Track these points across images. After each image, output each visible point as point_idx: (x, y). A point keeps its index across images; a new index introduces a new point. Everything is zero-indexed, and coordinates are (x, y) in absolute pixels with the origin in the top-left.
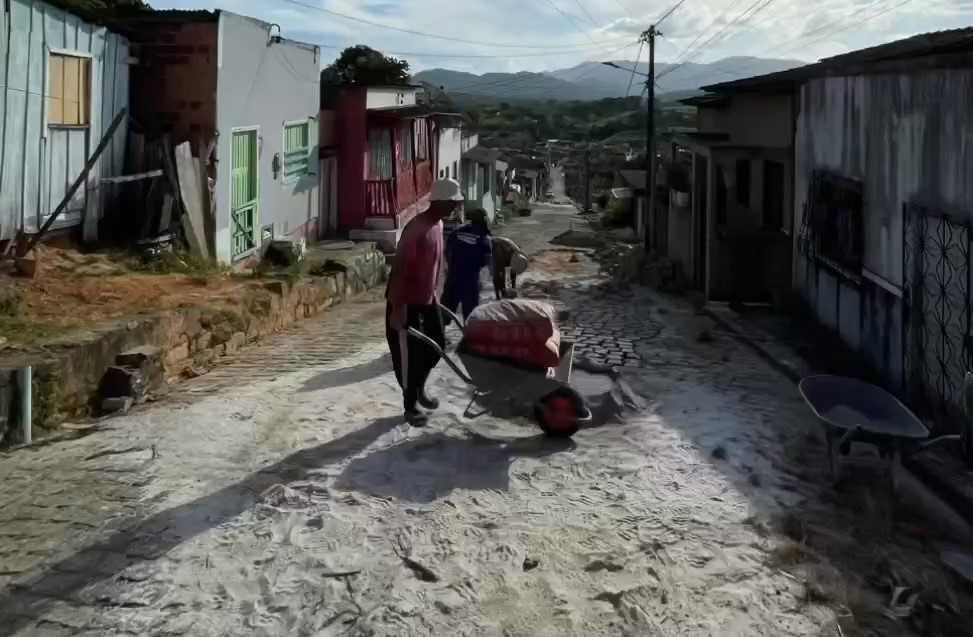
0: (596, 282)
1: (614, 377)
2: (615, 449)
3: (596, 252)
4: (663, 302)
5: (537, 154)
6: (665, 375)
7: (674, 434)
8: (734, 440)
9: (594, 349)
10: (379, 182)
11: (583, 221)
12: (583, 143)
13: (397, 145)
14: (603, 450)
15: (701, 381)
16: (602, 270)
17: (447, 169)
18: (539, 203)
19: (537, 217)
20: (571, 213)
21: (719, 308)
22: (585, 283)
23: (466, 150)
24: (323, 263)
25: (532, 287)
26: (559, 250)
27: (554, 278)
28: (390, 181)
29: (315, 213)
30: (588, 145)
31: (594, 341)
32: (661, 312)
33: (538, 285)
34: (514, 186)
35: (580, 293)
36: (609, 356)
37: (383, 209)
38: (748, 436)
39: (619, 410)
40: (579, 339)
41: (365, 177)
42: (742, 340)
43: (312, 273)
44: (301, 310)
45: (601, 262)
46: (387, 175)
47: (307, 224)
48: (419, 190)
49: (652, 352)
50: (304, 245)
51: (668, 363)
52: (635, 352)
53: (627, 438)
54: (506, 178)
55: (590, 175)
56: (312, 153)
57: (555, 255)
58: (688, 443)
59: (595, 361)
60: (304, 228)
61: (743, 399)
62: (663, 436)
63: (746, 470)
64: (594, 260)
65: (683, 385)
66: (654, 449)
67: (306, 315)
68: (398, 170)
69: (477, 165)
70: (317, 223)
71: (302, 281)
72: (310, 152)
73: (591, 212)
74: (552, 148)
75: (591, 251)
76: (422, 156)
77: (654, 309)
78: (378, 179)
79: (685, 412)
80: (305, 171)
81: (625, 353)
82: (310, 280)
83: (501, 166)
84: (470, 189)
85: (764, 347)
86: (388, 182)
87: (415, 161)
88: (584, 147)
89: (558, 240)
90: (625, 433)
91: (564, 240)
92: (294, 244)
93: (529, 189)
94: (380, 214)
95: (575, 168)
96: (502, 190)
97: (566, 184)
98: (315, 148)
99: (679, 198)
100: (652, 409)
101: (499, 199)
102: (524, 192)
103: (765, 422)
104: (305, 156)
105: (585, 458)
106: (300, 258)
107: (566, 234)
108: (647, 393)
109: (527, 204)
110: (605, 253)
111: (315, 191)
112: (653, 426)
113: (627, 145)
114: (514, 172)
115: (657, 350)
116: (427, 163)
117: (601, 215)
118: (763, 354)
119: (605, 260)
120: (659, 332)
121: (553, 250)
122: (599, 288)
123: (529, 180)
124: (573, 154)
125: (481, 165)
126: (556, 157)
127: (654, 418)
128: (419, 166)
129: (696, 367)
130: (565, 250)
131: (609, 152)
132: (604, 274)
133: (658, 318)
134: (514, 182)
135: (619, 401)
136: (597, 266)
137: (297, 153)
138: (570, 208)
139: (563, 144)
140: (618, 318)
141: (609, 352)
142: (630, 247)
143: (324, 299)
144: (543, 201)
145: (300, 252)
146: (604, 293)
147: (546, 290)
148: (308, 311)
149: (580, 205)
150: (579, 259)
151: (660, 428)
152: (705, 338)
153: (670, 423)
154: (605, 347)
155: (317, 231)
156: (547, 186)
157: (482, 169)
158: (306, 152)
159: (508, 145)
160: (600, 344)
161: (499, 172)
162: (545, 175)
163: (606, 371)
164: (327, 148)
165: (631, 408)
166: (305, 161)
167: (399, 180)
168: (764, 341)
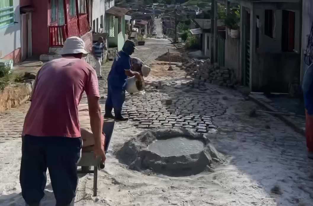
0: (185, 82)
1: (205, 142)
2: (210, 189)
3: (183, 65)
4: (224, 92)
5: (147, 12)
6: (233, 138)
7: (245, 178)
8: (283, 181)
9: (189, 123)
10: (57, 27)
11: (173, 48)
12: (172, 5)
13: (67, 6)
14: (203, 190)
15: (255, 141)
16: (187, 75)
17: (97, 19)
18: (149, 38)
19: (148, 45)
20: (166, 43)
21: (258, 96)
22: (179, 82)
23: (108, 8)
24: (24, 74)
25: (149, 85)
26: (162, 64)
27: (161, 80)
28: (64, 26)
29: (19, 45)
30: (175, 7)
31: (188, 117)
32: (225, 99)
33: (152, 84)
34: (135, 29)
35: (176, 88)
36: (199, 127)
37: (60, 43)
38: (291, 177)
39: (209, 163)
40: (179, 117)
41: (49, 24)
42: (275, 115)
43: (16, 81)
44: (10, 103)
45: (186, 70)
46: (62, 23)
47: (14, 52)
48: (81, 31)
49: (224, 123)
50: (12, 65)
51: (234, 131)
52: (213, 124)
53: (216, 181)
54: (130, 25)
55: (177, 23)
56: (16, 10)
57: (159, 67)
58: (255, 184)
59: (192, 131)
60: (12, 54)
61: (283, 152)
62: (239, 180)
63: (295, 202)
64: (182, 69)
65: (245, 145)
66: (234, 189)
67: (13, 106)
68: (69, 20)
69: (114, 17)
70: (20, 51)
71: (10, 86)
72: (14, 9)
73: (178, 42)
74: (155, 8)
75: (180, 64)
76: (82, 12)
77: (221, 97)
78: (57, 25)
79: (249, 162)
80: (11, 21)
81: (208, 125)
82: (15, 85)
83: (128, 18)
84: (111, 30)
85: (289, 119)
86: (62, 27)
87: (78, 15)
88: (173, 7)
89: (161, 58)
90: (215, 178)
91: (164, 58)
92: (5, 64)
93: (143, 31)
94: (58, 45)
95: (168, 19)
96: (128, 31)
97: (163, 27)
98: (17, 7)
99: (232, 33)
100: (229, 161)
101: (127, 36)
102: (140, 32)
103: (299, 167)
104: (11, 12)
105: (191, 197)
106: (10, 72)
107: (166, 54)
108: (225, 150)
109: (142, 38)
110: (188, 65)
111: (18, 32)
112: (232, 173)
113: (196, 6)
114: (134, 22)
115: (227, 122)
116: (86, 15)
117: (184, 44)
118: (289, 124)
119: (189, 69)
120: (225, 112)
121: (158, 64)
122: (188, 85)
123: (143, 26)
124: (167, 11)
125: (116, 17)
126: (157, 13)
127: (232, 167)
128: (81, 18)
129: (252, 133)
130: (165, 64)
131: (186, 10)
132: (189, 77)
133: (224, 102)
134: (135, 27)
135: (209, 157)
136: (184, 72)
137: (6, 10)
138: (167, 41)
139: (162, 6)
140: (200, 104)
141: (198, 124)
142: (202, 61)
143: (24, 96)
144: (151, 37)
145: (9, 69)
146: (190, 88)
147: (157, 87)
148: (14, 103)
149: (171, 39)
150: (174, 69)
151: (236, 173)
152: (253, 114)
153: (242, 170)
154: (195, 121)
155: (21, 56)
156: (153, 29)
157: (117, 19)
158: (11, 10)
159: (131, 7)
160: (192, 119)
161: (127, 21)
162: (152, 23)
163: (200, 138)
164: (25, 7)
165: (217, 161)
166: (11, 15)
167: (69, 25)
168: (289, 115)
